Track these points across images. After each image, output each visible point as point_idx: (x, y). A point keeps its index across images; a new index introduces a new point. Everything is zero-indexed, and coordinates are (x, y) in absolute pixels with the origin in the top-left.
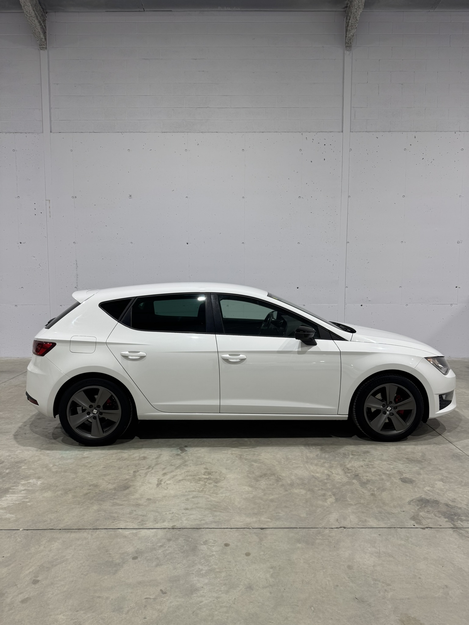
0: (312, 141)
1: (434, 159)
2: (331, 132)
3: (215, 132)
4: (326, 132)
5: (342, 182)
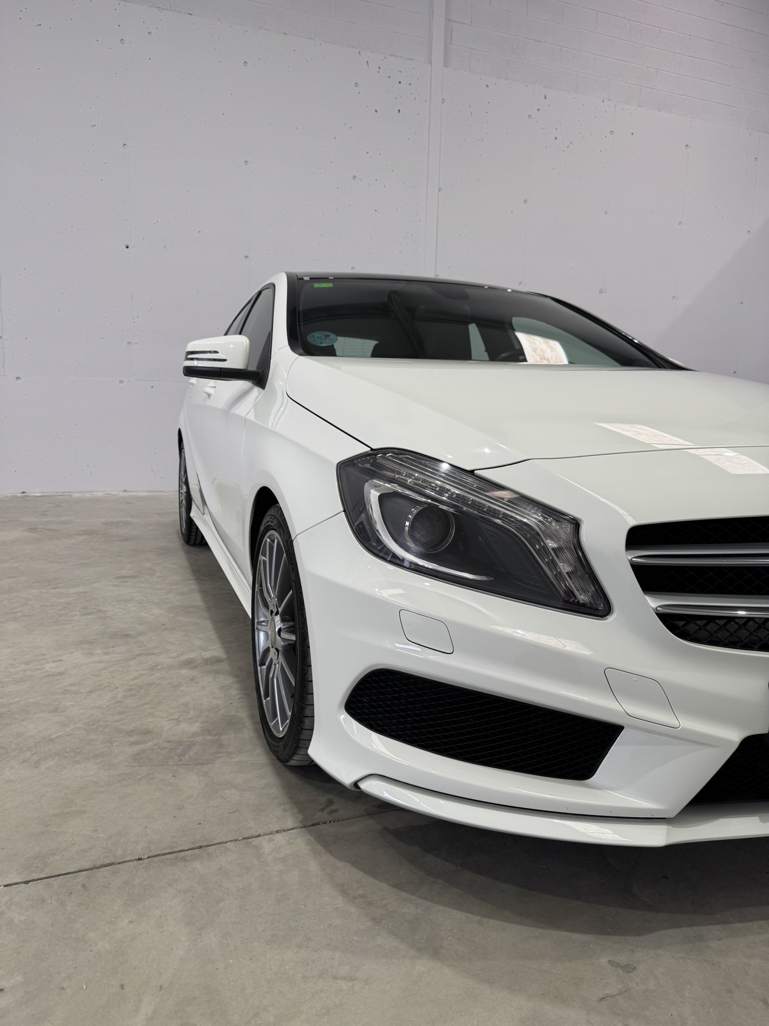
0: (378, 70)
1: (571, 143)
2: (410, 59)
3: (186, 13)
4: (402, 58)
5: (428, 159)
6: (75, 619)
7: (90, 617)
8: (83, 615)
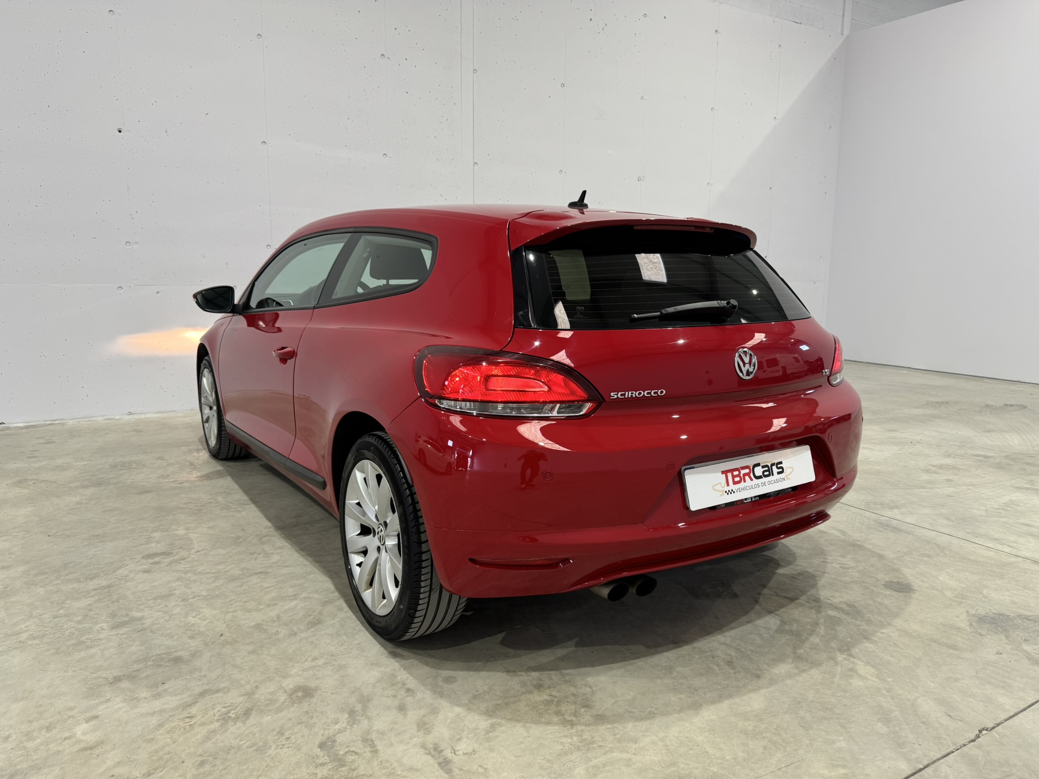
1: (606, 25)
6: (102, 636)
7: (123, 630)
8: (114, 628)
